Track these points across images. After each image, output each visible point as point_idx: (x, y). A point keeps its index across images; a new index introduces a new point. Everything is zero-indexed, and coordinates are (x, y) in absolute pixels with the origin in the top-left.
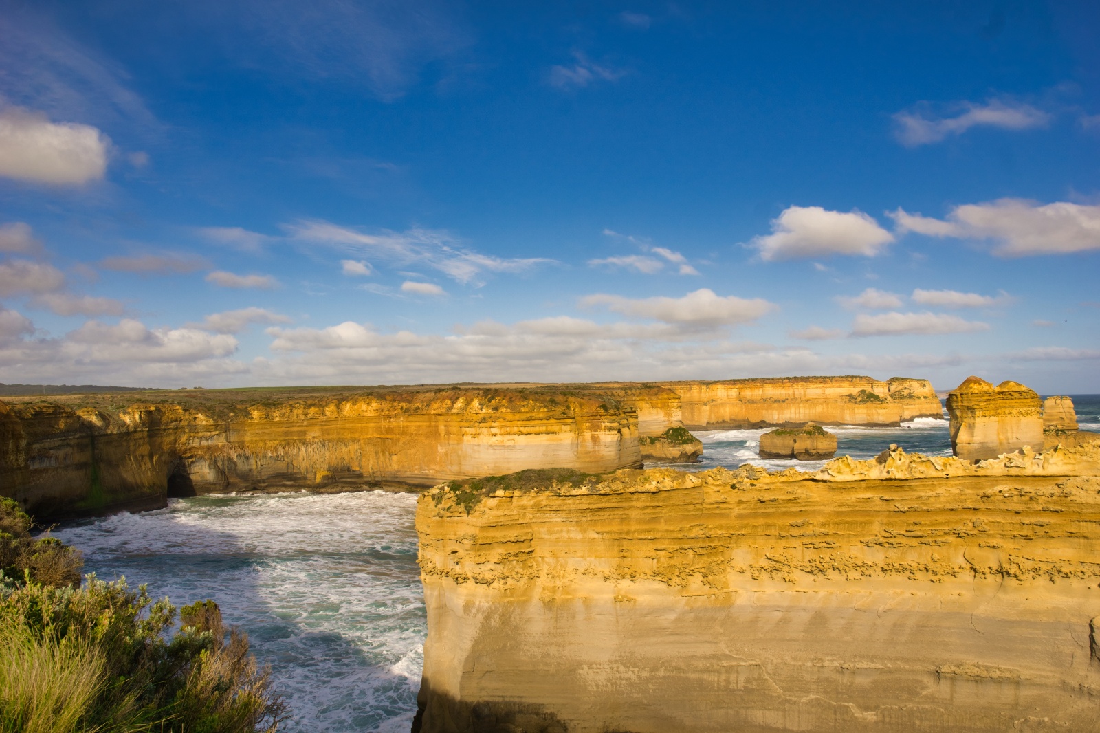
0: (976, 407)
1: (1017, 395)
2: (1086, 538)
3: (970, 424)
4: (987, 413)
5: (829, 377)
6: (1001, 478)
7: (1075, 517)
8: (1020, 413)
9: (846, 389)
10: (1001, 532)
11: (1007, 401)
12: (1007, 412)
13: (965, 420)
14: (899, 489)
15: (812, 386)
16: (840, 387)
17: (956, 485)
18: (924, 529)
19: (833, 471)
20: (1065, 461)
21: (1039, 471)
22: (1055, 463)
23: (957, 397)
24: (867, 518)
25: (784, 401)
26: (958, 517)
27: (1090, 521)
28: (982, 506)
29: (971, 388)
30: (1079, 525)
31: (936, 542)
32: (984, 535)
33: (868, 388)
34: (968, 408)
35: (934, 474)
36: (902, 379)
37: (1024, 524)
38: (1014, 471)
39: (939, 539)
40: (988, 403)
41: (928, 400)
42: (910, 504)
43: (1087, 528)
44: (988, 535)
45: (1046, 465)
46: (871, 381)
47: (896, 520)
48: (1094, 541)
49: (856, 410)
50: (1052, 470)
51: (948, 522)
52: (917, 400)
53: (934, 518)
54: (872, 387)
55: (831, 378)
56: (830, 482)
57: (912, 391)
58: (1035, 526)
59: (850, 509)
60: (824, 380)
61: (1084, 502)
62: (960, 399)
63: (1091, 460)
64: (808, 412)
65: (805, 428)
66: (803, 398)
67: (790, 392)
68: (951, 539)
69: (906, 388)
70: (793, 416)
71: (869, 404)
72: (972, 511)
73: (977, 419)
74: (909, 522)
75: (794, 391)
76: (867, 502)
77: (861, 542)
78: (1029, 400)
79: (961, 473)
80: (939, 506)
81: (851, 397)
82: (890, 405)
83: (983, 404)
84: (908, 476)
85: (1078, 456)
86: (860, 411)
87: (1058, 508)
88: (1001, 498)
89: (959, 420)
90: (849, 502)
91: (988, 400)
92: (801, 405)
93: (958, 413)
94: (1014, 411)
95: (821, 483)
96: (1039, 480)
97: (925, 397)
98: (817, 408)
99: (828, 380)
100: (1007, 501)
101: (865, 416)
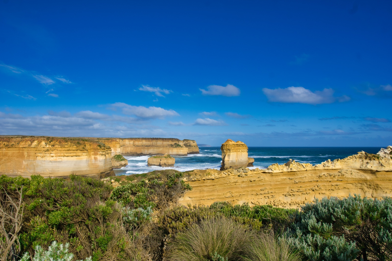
0: (231, 149)
1: (241, 145)
2: (348, 189)
3: (228, 155)
4: (234, 151)
5: (165, 138)
6: (322, 170)
7: (346, 182)
8: (242, 151)
9: (170, 143)
10: (325, 188)
11: (239, 147)
12: (238, 151)
13: (227, 153)
14: (293, 175)
15: (159, 141)
16: (169, 142)
17: (310, 173)
18: (303, 189)
19: (273, 169)
20: (341, 164)
21: (334, 168)
22: (338, 165)
23: (225, 146)
24: (285, 186)
25: (149, 146)
26: (312, 184)
27: (350, 183)
28: (318, 180)
29: (229, 143)
30: (347, 185)
31: (307, 193)
32: (320, 190)
33: (177, 142)
34: (228, 149)
35: (303, 169)
36: (187, 140)
37: (332, 185)
38: (326, 168)
39: (307, 192)
40: (234, 148)
41: (195, 147)
42: (298, 180)
43: (349, 185)
44: (321, 190)
45: (335, 166)
46: (178, 140)
47: (294, 186)
48: (350, 190)
49: (173, 150)
50: (337, 167)
51: (309, 186)
52: (192, 147)
53: (306, 185)
54: (179, 142)
55: (165, 139)
56: (272, 173)
57: (190, 144)
58: (336, 186)
59: (280, 183)
60: (163, 139)
61: (348, 177)
62: (226, 146)
63: (347, 164)
64: (157, 150)
65: (164, 156)
66: (156, 145)
67: (151, 143)
68: (311, 192)
69: (188, 143)
70: (152, 151)
71: (178, 148)
72: (316, 182)
73: (231, 153)
74: (299, 187)
75: (153, 143)
76: (285, 180)
77: (283, 195)
78: (245, 147)
79: (311, 169)
80: (307, 180)
81: (171, 145)
82: (184, 148)
83: (233, 148)
84: (297, 170)
85: (343, 162)
86: (175, 150)
87: (341, 179)
88: (325, 177)
89: (225, 153)
90: (279, 180)
91: (234, 147)
92: (155, 148)
93: (225, 151)
94: (240, 151)
95: (267, 174)
96: (333, 171)
97: (194, 146)
98: (160, 149)
99: (164, 139)
100: (326, 178)
101: (176, 152)
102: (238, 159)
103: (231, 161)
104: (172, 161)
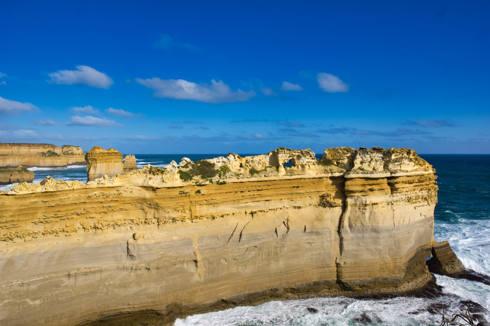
0: (97, 159)
1: (114, 154)
2: (126, 210)
3: (95, 166)
4: (102, 161)
5: (32, 144)
6: (96, 189)
7: (122, 203)
8: (115, 161)
9: (41, 150)
10: (95, 211)
11: (110, 156)
12: (110, 161)
13: (93, 164)
14: (51, 196)
15: (23, 148)
16: (37, 149)
17: (77, 193)
18: (62, 213)
19: (17, 190)
20: (120, 181)
21: (110, 185)
22: (116, 182)
23: (90, 155)
24: (35, 211)
25: (6, 155)
26: (78, 207)
27: (128, 203)
28: (88, 201)
29: (96, 151)
30: (124, 206)
31: (68, 218)
32: (88, 213)
33: (52, 150)
34: (94, 159)
35: (67, 188)
36: (69, 146)
37: (104, 207)
38: (101, 186)
39: (69, 217)
40: (102, 157)
41: (80, 156)
42: (56, 203)
43: (127, 206)
44: (90, 213)
45: (113, 183)
46: (53, 146)
47: (49, 210)
48: (129, 211)
49: (46, 160)
50: (115, 184)
51: (73, 209)
52: (75, 156)
53: (67, 208)
54: (54, 149)
55: (33, 144)
56: (16, 195)
57: (73, 152)
58: (108, 208)
59: (26, 207)
60: (29, 145)
61: (126, 196)
62: (91, 155)
63: (129, 180)
64: (20, 161)
65: (17, 169)
66: (18, 154)
67: (10, 150)
68: (75, 216)
69: (70, 150)
70: (12, 163)
71: (52, 157)
72: (83, 203)
73: (98, 164)
74: (55, 211)
75: (12, 150)
76: (35, 203)
77: (32, 222)
78: (118, 156)
79: (79, 187)
80: (69, 202)
81: (43, 154)
82: (63, 158)
83: (100, 158)
84: (55, 190)
85: (125, 178)
86: (48, 160)
87: (117, 199)
88: (95, 197)
89: (90, 164)
90: (25, 204)
91: (102, 156)
92: (17, 157)
93: (90, 162)
94: (113, 161)
95: (11, 196)
96: (110, 189)
97: (79, 154)
98: (25, 159)
99: (31, 145)
100: (98, 198)
101: (50, 163)
102: (110, 172)
103: (99, 175)
104: (28, 176)
